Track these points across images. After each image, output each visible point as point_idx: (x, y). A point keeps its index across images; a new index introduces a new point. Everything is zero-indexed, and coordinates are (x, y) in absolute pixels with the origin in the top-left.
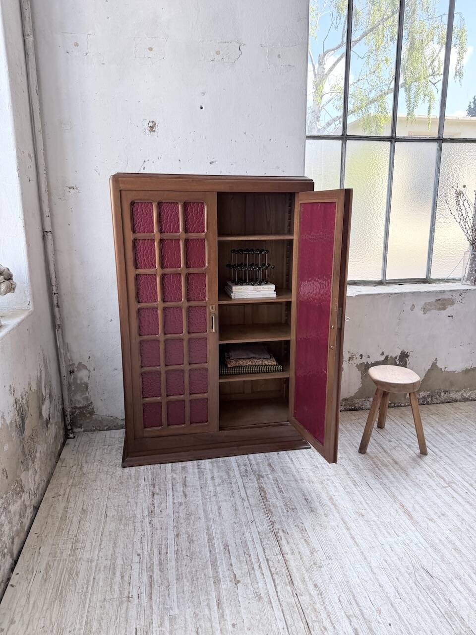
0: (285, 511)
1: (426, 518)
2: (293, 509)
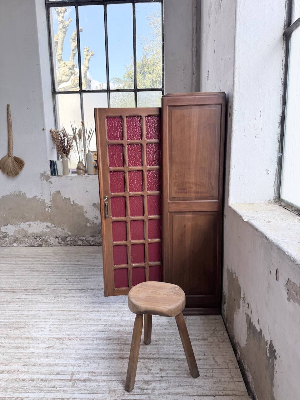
1: (52, 346)
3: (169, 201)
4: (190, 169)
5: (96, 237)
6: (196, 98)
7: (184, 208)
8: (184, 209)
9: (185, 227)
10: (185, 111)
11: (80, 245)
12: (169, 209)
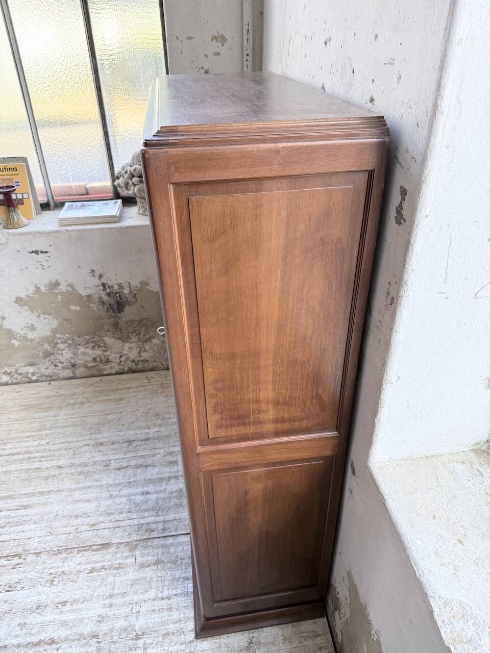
0: (51, 571)
2: (53, 581)
3: (199, 449)
4: (258, 368)
5: (40, 366)
6: (278, 151)
7: (244, 460)
8: (245, 462)
9: (246, 493)
10: (240, 201)
11: (6, 384)
12: (202, 466)
